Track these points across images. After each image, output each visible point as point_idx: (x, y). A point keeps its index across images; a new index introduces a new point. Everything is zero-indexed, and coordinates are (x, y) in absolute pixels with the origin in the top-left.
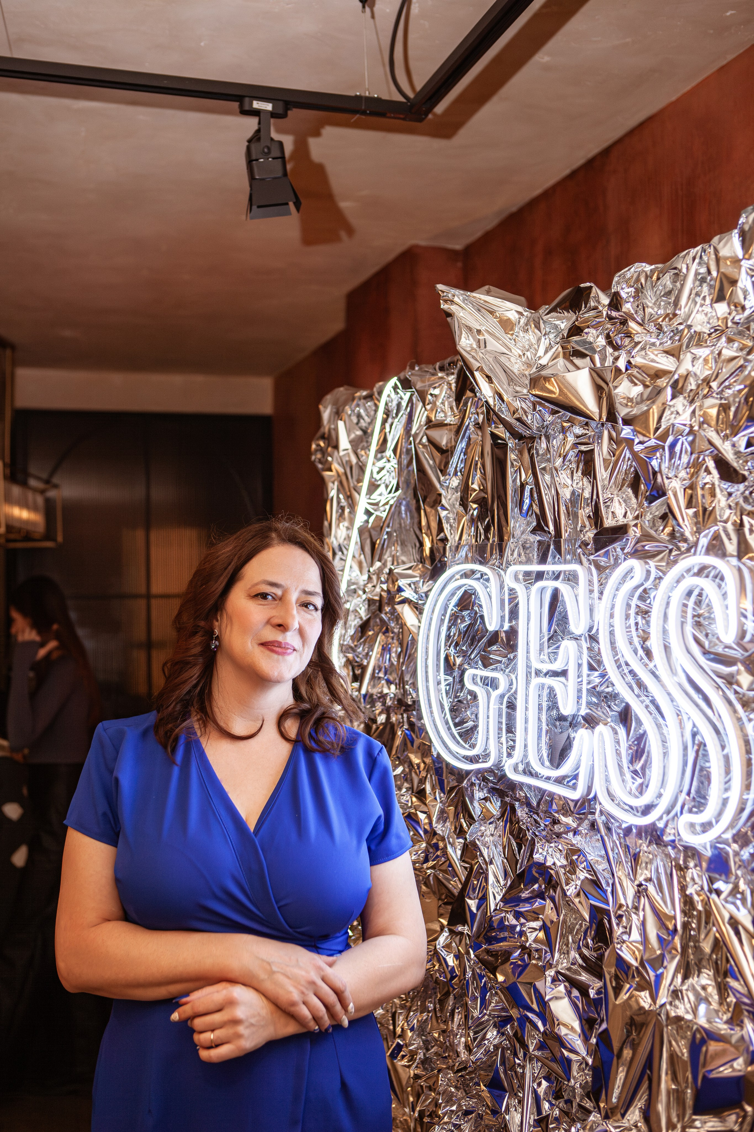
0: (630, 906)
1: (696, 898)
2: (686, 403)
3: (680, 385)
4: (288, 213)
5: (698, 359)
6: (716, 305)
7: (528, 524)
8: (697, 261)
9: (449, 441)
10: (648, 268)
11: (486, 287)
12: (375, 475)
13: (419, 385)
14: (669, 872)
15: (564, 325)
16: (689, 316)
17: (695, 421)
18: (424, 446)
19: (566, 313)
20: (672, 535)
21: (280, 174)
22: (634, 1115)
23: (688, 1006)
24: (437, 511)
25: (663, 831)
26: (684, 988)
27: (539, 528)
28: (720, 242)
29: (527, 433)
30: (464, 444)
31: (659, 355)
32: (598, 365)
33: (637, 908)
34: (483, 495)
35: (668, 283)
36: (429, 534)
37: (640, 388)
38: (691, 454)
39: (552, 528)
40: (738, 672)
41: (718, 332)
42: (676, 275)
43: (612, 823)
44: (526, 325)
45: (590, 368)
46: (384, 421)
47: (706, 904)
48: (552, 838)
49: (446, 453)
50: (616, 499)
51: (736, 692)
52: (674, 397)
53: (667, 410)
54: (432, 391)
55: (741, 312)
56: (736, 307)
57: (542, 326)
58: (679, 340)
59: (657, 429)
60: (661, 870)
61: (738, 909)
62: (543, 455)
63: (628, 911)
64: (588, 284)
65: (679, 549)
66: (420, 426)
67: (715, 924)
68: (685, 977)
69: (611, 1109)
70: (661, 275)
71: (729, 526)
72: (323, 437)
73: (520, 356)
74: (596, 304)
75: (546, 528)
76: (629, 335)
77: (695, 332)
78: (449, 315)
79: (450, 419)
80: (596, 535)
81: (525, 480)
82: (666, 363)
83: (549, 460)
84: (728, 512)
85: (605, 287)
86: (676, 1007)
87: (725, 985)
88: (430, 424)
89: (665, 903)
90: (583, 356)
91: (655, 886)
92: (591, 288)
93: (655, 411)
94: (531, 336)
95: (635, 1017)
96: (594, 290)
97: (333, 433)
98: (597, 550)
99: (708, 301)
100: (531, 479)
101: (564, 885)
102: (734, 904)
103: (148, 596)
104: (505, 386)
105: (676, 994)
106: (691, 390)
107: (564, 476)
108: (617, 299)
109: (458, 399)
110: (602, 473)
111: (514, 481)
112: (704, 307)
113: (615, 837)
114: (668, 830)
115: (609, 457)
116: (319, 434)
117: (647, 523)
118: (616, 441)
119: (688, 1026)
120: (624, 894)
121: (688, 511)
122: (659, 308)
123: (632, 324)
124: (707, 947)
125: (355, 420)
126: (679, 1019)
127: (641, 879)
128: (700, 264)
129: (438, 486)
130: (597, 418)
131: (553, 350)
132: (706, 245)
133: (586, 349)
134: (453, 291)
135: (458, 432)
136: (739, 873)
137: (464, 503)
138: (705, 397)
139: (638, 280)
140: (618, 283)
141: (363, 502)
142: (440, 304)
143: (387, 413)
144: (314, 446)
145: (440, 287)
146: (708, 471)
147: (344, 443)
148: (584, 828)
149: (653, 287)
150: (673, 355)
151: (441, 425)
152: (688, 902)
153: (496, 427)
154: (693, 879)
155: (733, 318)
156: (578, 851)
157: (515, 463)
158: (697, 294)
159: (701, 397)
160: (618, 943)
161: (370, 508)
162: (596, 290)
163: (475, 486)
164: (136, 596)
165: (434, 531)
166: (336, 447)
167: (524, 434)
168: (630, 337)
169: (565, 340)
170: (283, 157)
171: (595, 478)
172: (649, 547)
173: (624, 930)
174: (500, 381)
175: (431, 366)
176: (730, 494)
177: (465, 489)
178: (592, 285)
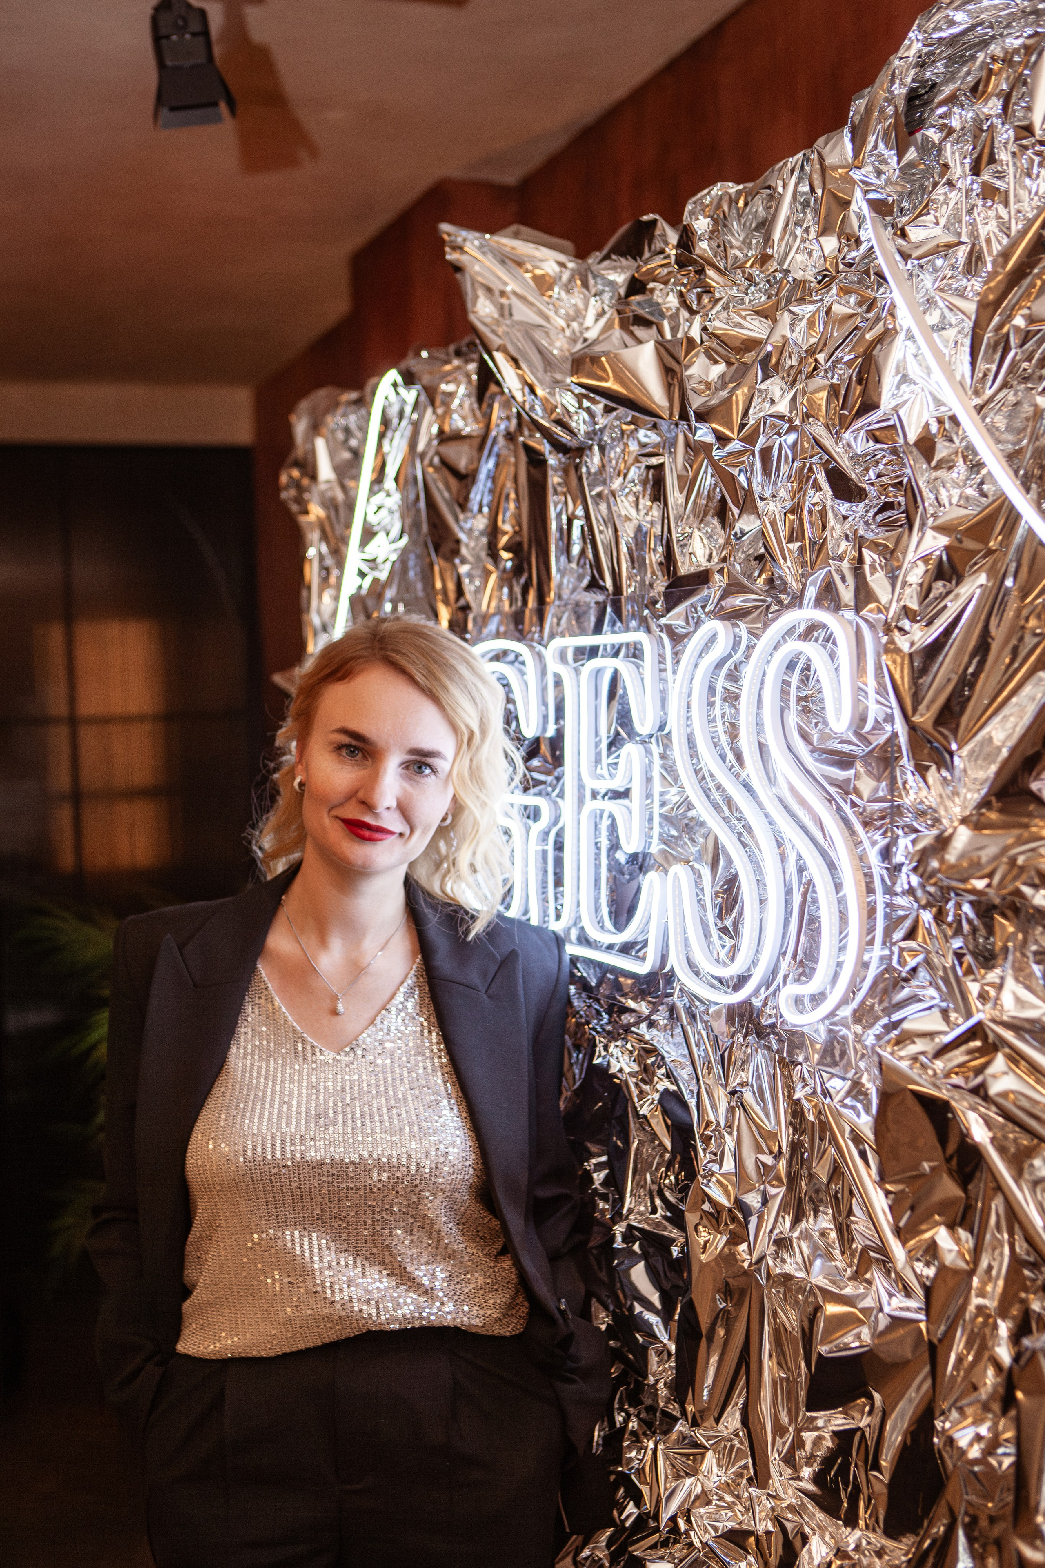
0: (722, 1124)
1: (806, 1104)
2: (784, 386)
3: (774, 360)
4: (219, 119)
5: (801, 320)
6: (821, 239)
7: (580, 578)
8: (796, 174)
9: (471, 461)
10: (733, 188)
11: (514, 228)
12: (369, 518)
13: (426, 379)
14: (772, 1072)
15: (620, 278)
16: (786, 256)
17: (796, 414)
18: (436, 469)
19: (622, 260)
20: (770, 581)
21: (201, 60)
22: (732, 1421)
23: (800, 1260)
24: (455, 567)
25: (760, 1013)
26: (796, 1234)
27: (594, 585)
28: (826, 144)
29: (574, 444)
30: (491, 464)
31: (748, 318)
32: (668, 336)
33: (729, 1126)
34: (518, 539)
35: (761, 209)
36: (446, 602)
37: (721, 367)
38: (793, 462)
39: (609, 583)
40: (857, 776)
41: (826, 279)
42: (771, 197)
43: (697, 1007)
44: (570, 281)
45: (656, 342)
46: (382, 436)
47: (820, 1113)
48: (619, 1035)
49: (466, 479)
50: (697, 534)
51: (854, 805)
52: (766, 377)
53: (756, 396)
54: (444, 387)
55: (854, 246)
56: (848, 240)
57: (591, 282)
58: (777, 295)
59: (743, 426)
60: (763, 1070)
61: (858, 1116)
62: (595, 474)
63: (719, 1131)
64: (651, 216)
65: (780, 602)
66: (430, 440)
67: (834, 1140)
68: (796, 1221)
69: (700, 1412)
70: (749, 199)
71: (845, 565)
72: (297, 464)
73: (563, 330)
74: (662, 245)
75: (601, 583)
76: (708, 290)
77: (794, 280)
78: (458, 269)
79: (470, 428)
80: (667, 588)
81: (573, 513)
82: (756, 328)
83: (604, 483)
84: (844, 545)
85: (675, 219)
86: (784, 1261)
87: (848, 1226)
88: (444, 437)
89: (767, 1116)
90: (646, 323)
91: (754, 1093)
92: (654, 222)
93: (740, 398)
94: (576, 299)
95: (730, 1281)
96: (659, 225)
97: (310, 458)
98: (668, 610)
99: (812, 235)
100: (580, 512)
101: (636, 1100)
102: (853, 1108)
103: (73, 721)
104: (540, 374)
105: (782, 1244)
106: (791, 367)
107: (626, 504)
108: (687, 236)
109: (480, 398)
110: (675, 495)
111: (559, 515)
112: (807, 245)
113: (700, 1026)
114: (768, 1010)
115: (685, 473)
116: (290, 459)
117: (738, 566)
118: (695, 449)
119: (800, 1287)
120: (714, 1106)
121: (791, 546)
122: (750, 248)
123: (711, 272)
124: (822, 1173)
125: (340, 436)
126: (787, 1278)
127: (734, 1083)
128: (800, 180)
129: (456, 529)
130: (666, 415)
131: (607, 316)
132: (808, 151)
133: (651, 313)
134: (464, 233)
135: (481, 448)
136: (862, 1065)
137: (493, 552)
138: (810, 376)
139: (719, 206)
140: (692, 213)
141: (354, 558)
142: (444, 253)
143: (386, 423)
144: (284, 479)
145: (445, 227)
146: (817, 487)
147: (325, 471)
148: (661, 1018)
149: (740, 216)
150: (766, 317)
151: (457, 437)
152: (796, 1111)
153: (532, 436)
154: (803, 1079)
155: (844, 258)
156: (651, 1050)
157: (559, 489)
158: (798, 224)
159: (804, 377)
160: (704, 1177)
161: (365, 569)
162: (663, 226)
163: (507, 527)
164: (57, 721)
165: (452, 595)
166: (314, 477)
167: (569, 444)
168: (709, 292)
169: (622, 301)
170: (206, 33)
171: (666, 504)
172: (737, 601)
173: (714, 1158)
174: (531, 366)
175: (443, 350)
176: (845, 518)
177: (493, 531)
178: (657, 217)
